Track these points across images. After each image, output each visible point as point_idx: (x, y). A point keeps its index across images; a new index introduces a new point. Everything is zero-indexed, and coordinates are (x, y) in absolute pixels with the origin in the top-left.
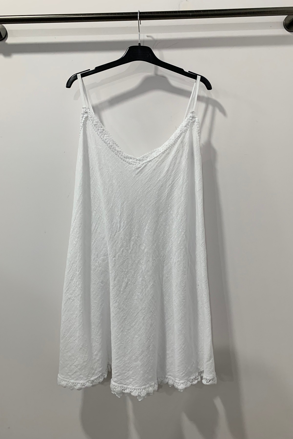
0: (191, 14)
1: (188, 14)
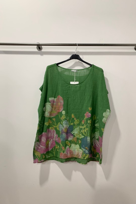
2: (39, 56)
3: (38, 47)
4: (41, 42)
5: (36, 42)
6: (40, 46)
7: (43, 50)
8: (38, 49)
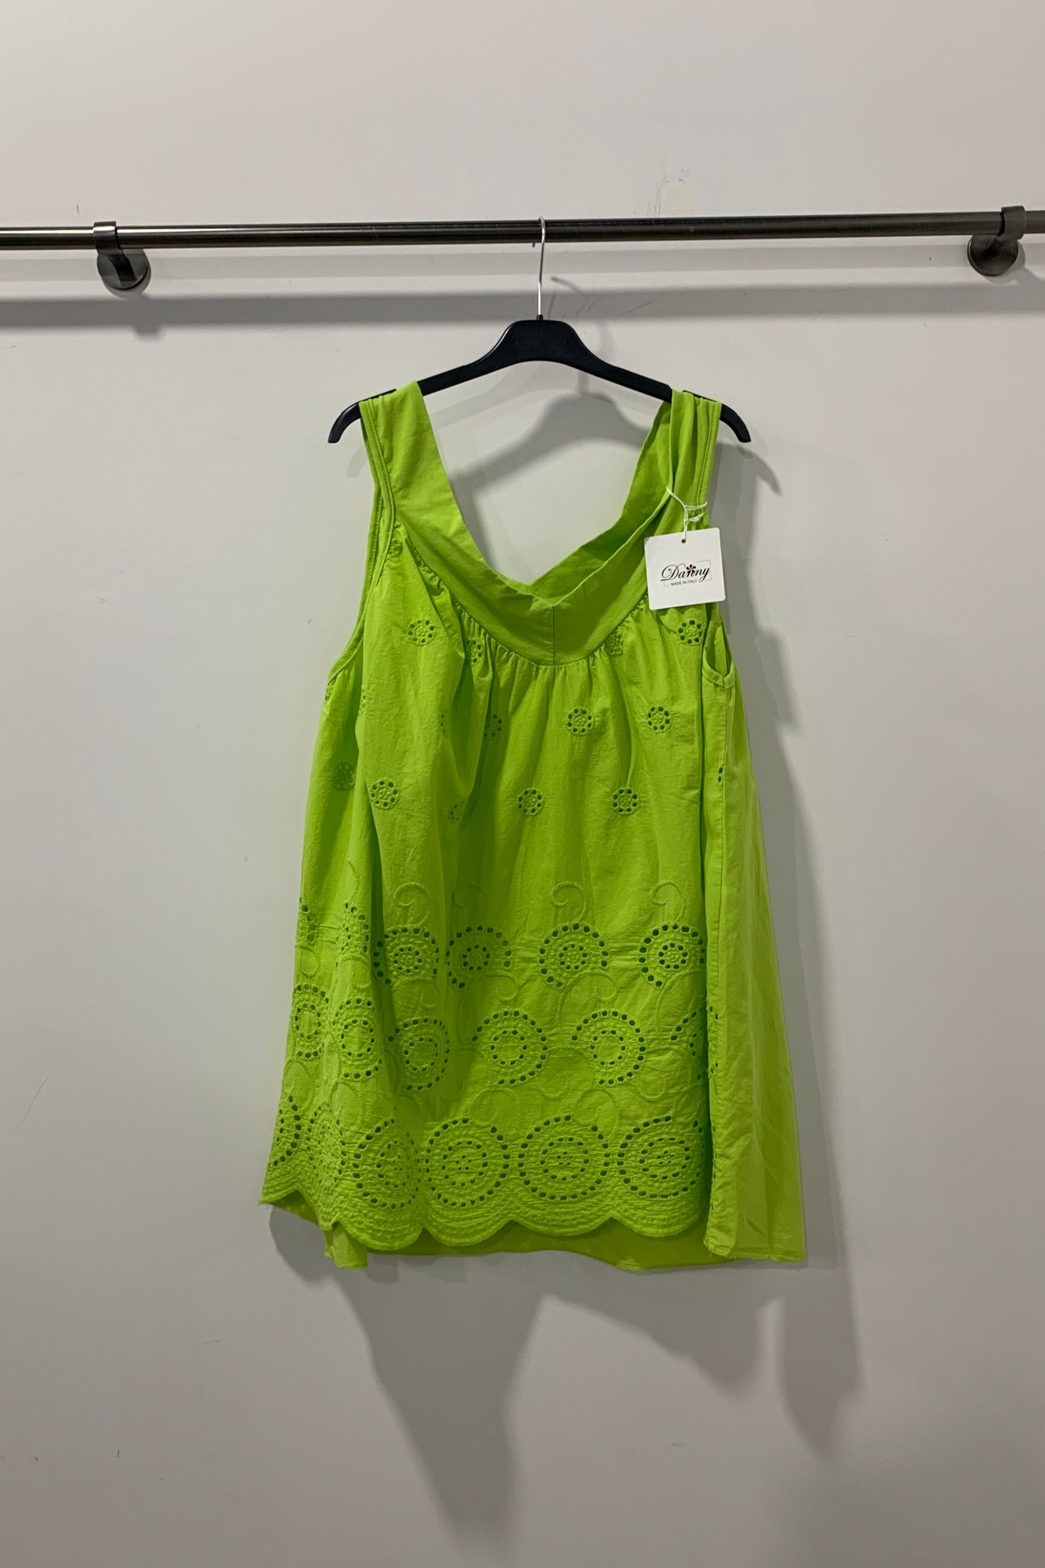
0: (692, 228)
1: (684, 227)
2: (120, 342)
3: (107, 261)
4: (132, 217)
5: (83, 220)
6: (127, 252)
7: (155, 288)
8: (114, 278)
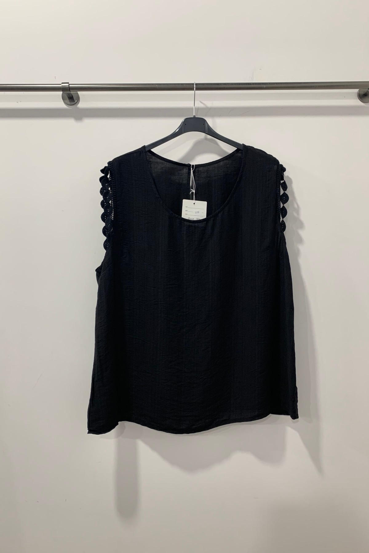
0: (265, 86)
2: (69, 123)
3: (66, 96)
4: (74, 80)
5: (58, 81)
6: (72, 92)
7: (81, 105)
8: (68, 101)
